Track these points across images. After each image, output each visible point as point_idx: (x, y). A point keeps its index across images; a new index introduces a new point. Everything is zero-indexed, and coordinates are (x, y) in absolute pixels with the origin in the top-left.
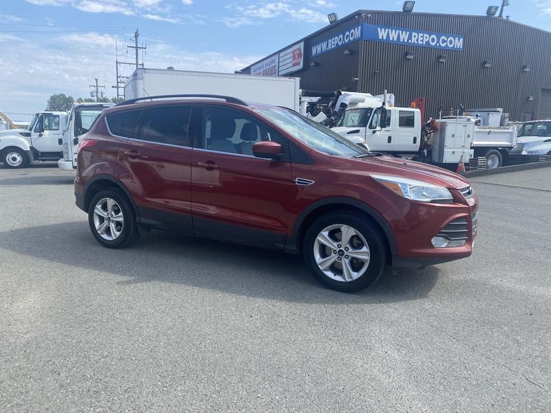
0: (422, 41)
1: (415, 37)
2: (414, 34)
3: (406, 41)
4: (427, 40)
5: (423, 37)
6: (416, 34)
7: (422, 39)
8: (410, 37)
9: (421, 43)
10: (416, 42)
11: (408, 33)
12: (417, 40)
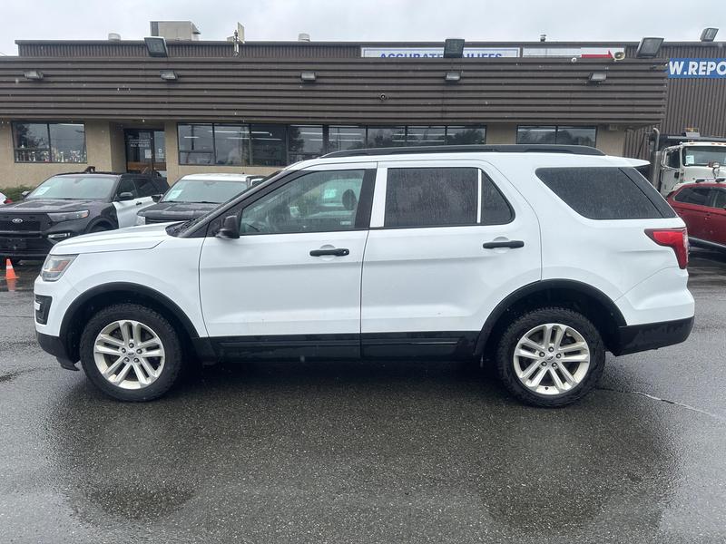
0: (706, 71)
1: (693, 66)
2: (691, 63)
3: (679, 73)
4: (713, 69)
5: (706, 66)
6: (696, 64)
7: (705, 68)
8: (686, 68)
9: (704, 73)
10: (695, 73)
11: (682, 63)
12: (697, 71)
